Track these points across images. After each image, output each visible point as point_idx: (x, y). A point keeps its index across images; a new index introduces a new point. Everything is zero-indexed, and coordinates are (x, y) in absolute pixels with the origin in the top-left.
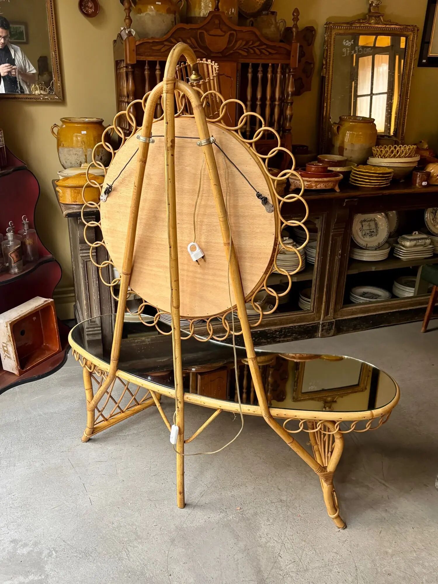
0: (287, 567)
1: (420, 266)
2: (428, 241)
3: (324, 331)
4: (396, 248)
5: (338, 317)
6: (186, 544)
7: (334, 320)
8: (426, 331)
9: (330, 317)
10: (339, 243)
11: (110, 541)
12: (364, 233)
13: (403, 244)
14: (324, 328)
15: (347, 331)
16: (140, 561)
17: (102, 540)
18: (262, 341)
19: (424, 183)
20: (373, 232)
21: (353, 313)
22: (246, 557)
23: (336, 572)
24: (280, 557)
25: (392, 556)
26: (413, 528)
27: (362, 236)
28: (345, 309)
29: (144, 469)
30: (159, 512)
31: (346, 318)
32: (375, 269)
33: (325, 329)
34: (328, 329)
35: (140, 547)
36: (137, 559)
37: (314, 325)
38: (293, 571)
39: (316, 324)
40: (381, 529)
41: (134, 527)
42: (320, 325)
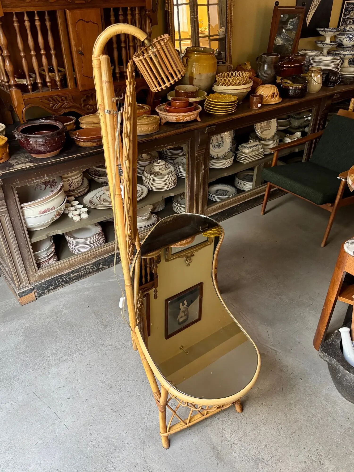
0: (232, 438)
1: (256, 166)
2: (260, 146)
4: (238, 155)
6: (155, 442)
8: (265, 213)
10: (202, 161)
11: (95, 458)
12: (214, 146)
13: (243, 151)
16: (124, 468)
17: (88, 459)
19: (259, 105)
20: (220, 144)
21: (215, 210)
22: (201, 439)
23: (264, 430)
24: (224, 430)
25: (295, 405)
26: (301, 379)
27: (213, 148)
28: (209, 209)
29: (100, 384)
30: (125, 420)
31: (210, 215)
32: (227, 175)
35: (121, 455)
36: (122, 467)
38: (236, 439)
40: (282, 386)
41: (110, 439)
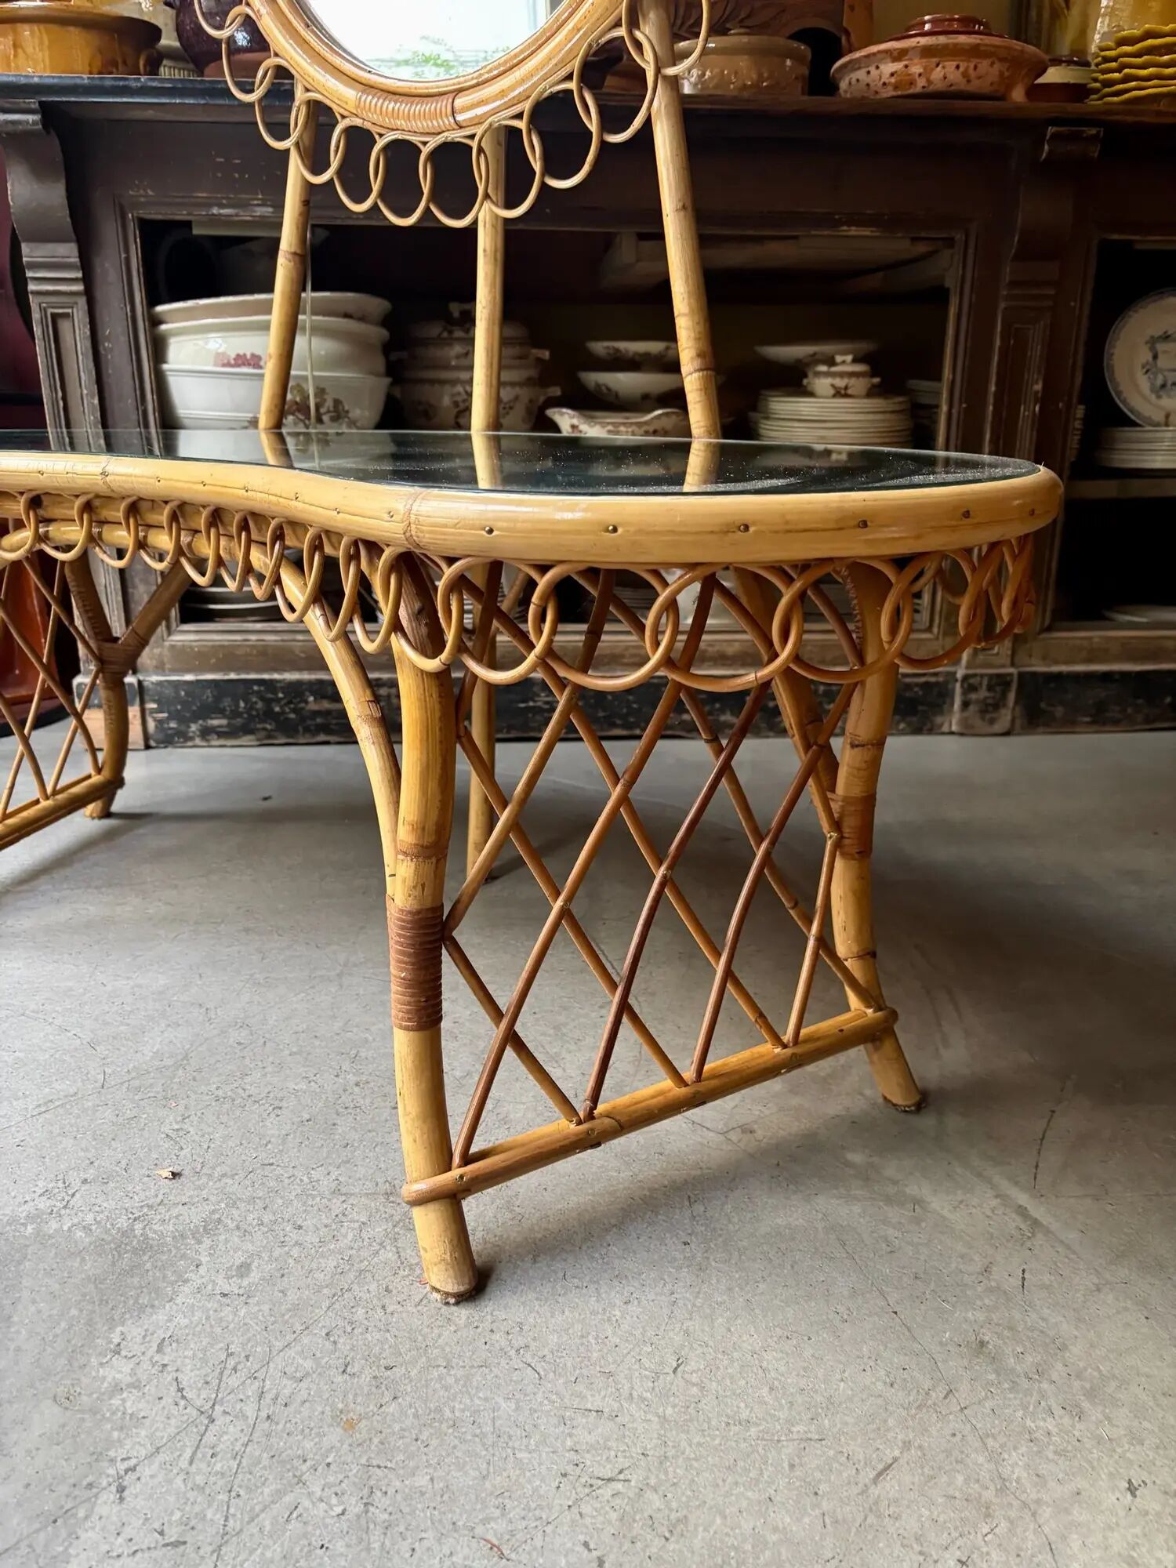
3: (972, 708)
5: (1033, 661)
7: (1011, 670)
9: (999, 658)
10: (1036, 352)
12: (1159, 381)
14: (973, 696)
15: (1068, 725)
18: (723, 718)
27: (1152, 391)
28: (1061, 635)
31: (1064, 668)
33: (977, 701)
34: (990, 701)
37: (933, 679)
39: (941, 679)
42: (958, 685)
